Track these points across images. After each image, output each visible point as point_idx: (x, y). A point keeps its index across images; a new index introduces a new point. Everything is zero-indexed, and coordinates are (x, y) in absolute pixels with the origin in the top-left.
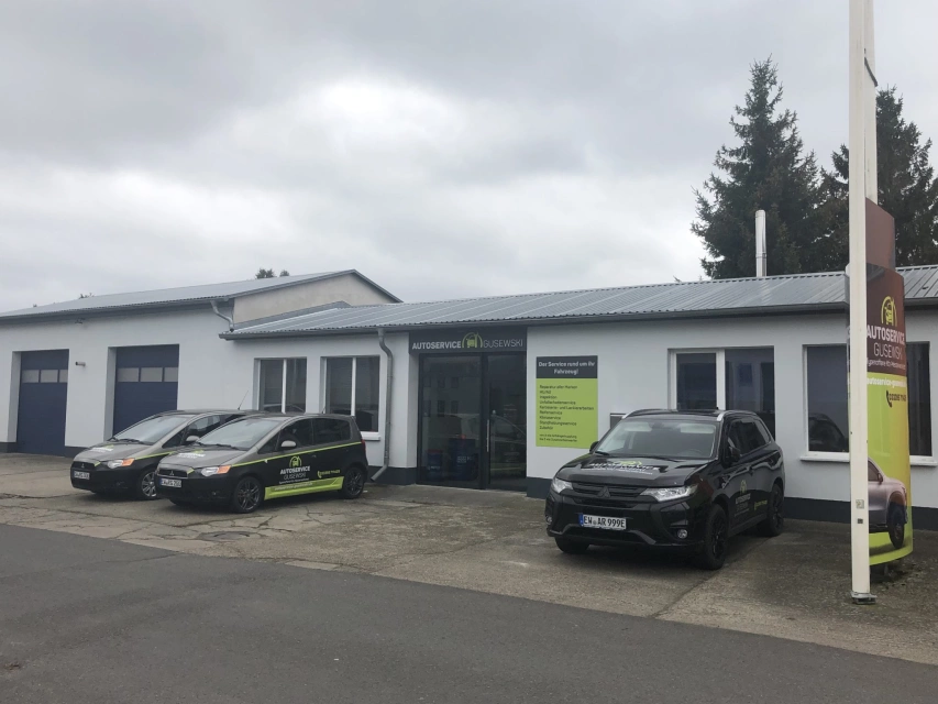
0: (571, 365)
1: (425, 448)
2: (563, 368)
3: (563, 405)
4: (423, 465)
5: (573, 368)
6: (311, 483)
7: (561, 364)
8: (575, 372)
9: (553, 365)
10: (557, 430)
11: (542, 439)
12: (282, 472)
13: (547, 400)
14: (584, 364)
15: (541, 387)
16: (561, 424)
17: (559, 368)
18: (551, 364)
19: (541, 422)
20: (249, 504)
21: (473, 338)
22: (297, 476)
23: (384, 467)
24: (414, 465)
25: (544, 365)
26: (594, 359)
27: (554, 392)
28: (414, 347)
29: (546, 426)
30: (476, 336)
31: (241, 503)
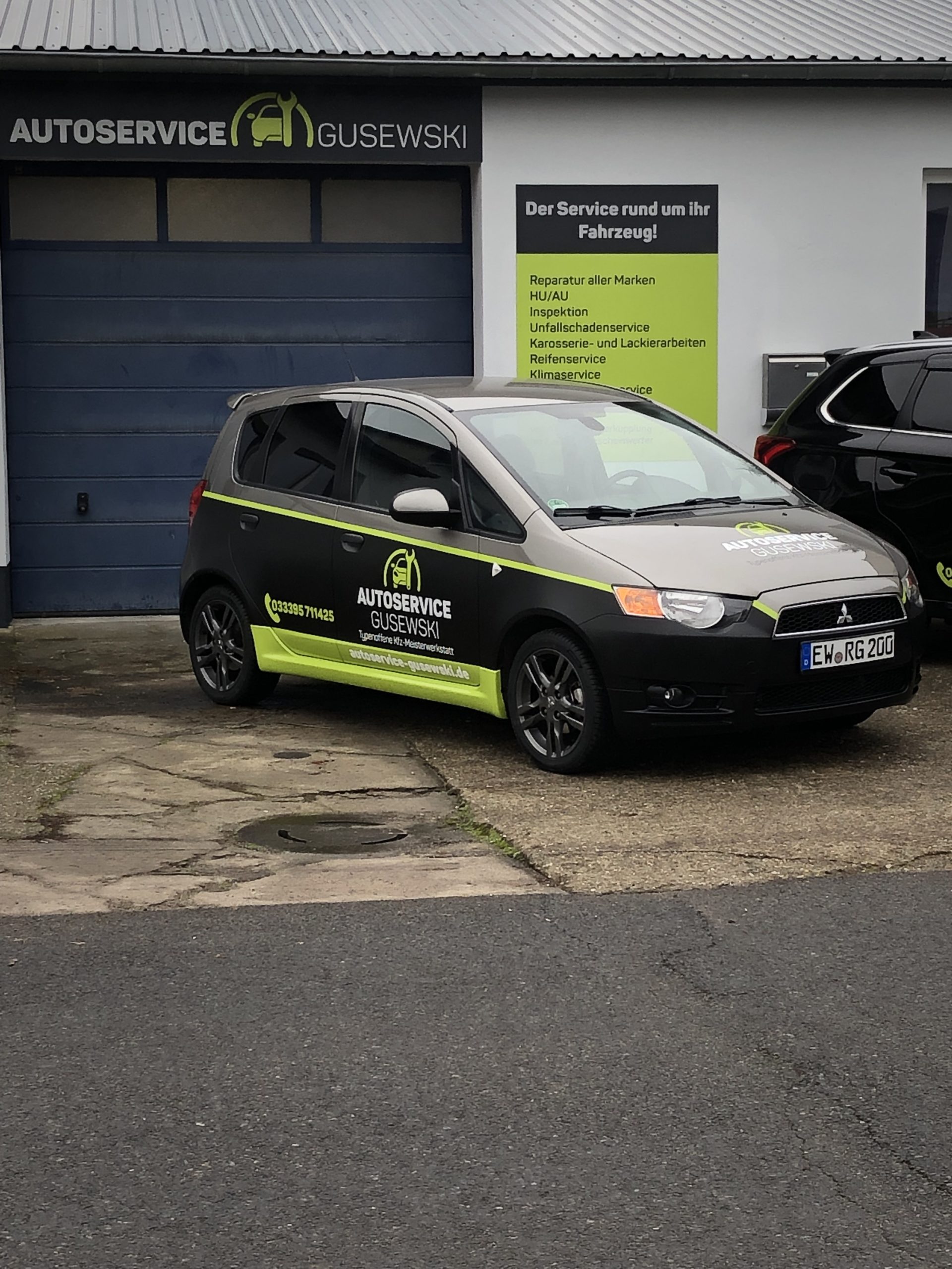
0: (634, 211)
2: (608, 221)
3: (610, 336)
5: (643, 222)
7: (599, 209)
8: (649, 234)
9: (574, 210)
13: (554, 320)
14: (678, 210)
15: (534, 279)
17: (593, 221)
18: (564, 209)
21: (275, 113)
25: (544, 210)
26: (709, 194)
27: (577, 297)
28: (21, 133)
30: (286, 108)
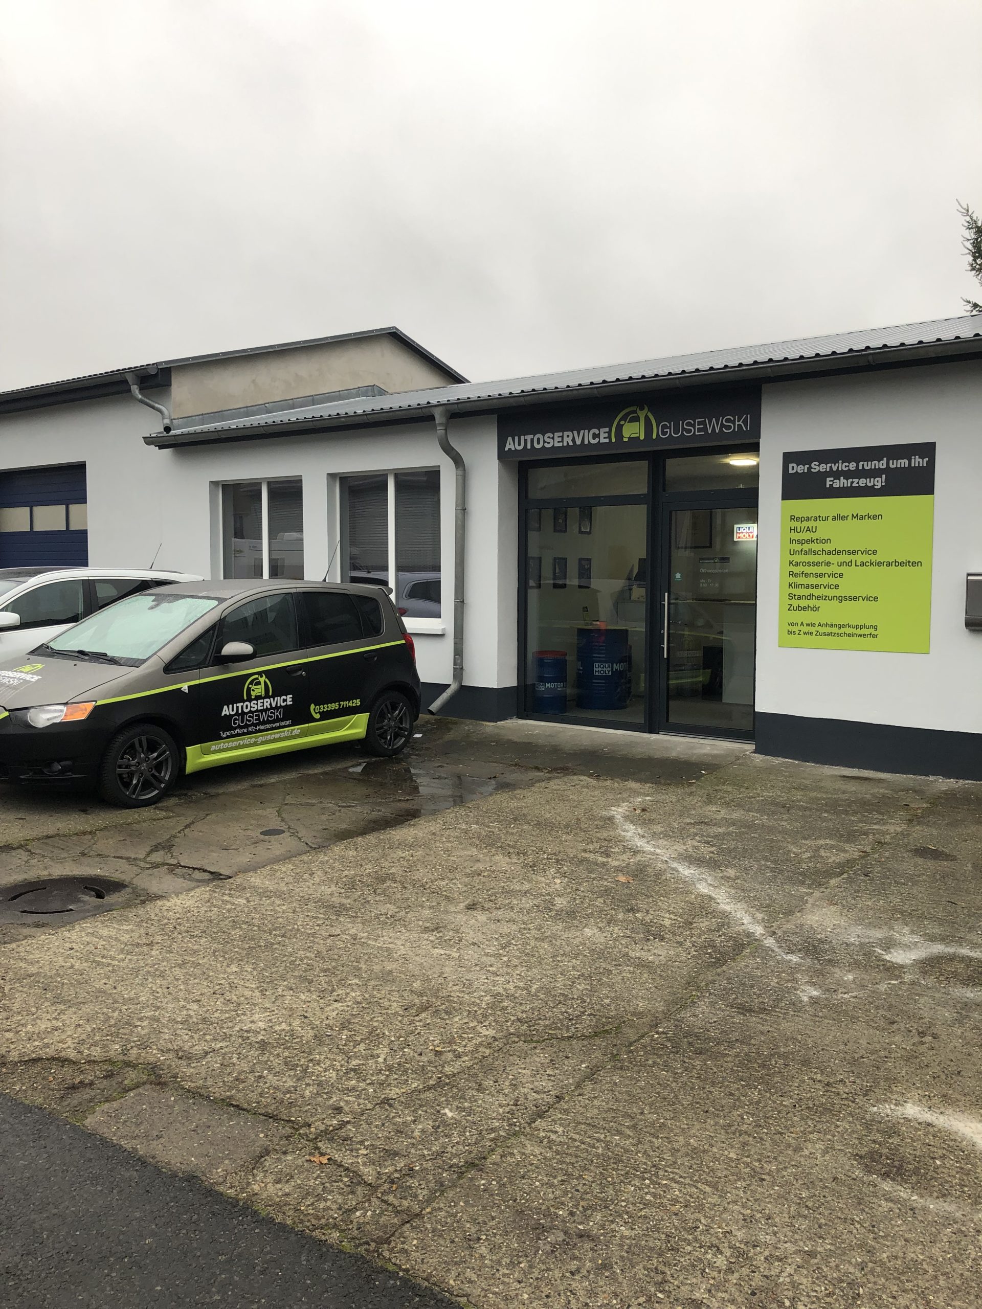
0: (868, 466)
1: (533, 647)
2: (848, 475)
3: (847, 558)
4: (529, 682)
5: (874, 473)
6: (297, 729)
7: (842, 466)
8: (879, 483)
9: (823, 468)
10: (830, 612)
11: (791, 631)
12: (226, 711)
13: (806, 547)
14: (903, 463)
15: (793, 518)
16: (841, 599)
17: (837, 475)
18: (816, 467)
19: (791, 596)
20: (147, 785)
21: (636, 419)
22: (263, 718)
23: (454, 687)
24: (511, 681)
25: (801, 469)
26: (928, 450)
27: (824, 530)
28: (510, 445)
29: (803, 603)
30: (642, 415)
31: (127, 785)
